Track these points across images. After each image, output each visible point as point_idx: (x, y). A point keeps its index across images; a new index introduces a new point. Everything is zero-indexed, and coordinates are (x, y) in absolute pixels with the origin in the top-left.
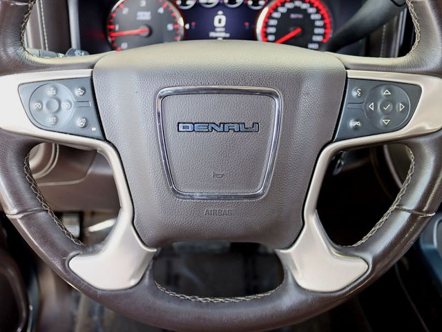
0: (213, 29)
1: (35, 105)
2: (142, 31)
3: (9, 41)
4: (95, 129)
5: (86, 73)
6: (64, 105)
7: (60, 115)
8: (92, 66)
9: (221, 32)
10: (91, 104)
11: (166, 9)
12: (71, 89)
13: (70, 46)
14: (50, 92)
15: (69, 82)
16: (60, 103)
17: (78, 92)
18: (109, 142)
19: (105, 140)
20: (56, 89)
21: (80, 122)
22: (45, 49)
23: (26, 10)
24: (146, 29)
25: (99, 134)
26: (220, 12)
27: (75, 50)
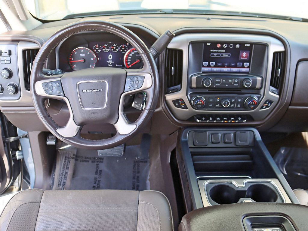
0: (108, 60)
1: (47, 88)
2: (81, 61)
3: (39, 72)
4: (62, 94)
5: (59, 79)
6: (54, 88)
7: (53, 90)
8: (61, 77)
9: (111, 61)
10: (61, 87)
11: (90, 53)
12: (56, 84)
13: (56, 68)
14: (50, 85)
15: (55, 82)
16: (53, 87)
17: (58, 84)
18: (66, 97)
19: (65, 96)
20: (52, 84)
21: (58, 92)
22: (48, 68)
23: (43, 64)
24: (83, 60)
25: (63, 95)
26: (110, 54)
27: (57, 69)
